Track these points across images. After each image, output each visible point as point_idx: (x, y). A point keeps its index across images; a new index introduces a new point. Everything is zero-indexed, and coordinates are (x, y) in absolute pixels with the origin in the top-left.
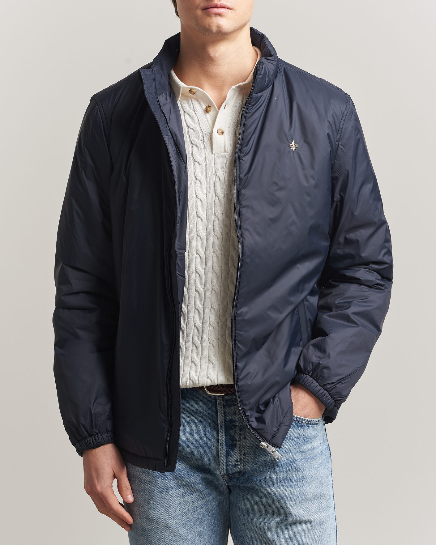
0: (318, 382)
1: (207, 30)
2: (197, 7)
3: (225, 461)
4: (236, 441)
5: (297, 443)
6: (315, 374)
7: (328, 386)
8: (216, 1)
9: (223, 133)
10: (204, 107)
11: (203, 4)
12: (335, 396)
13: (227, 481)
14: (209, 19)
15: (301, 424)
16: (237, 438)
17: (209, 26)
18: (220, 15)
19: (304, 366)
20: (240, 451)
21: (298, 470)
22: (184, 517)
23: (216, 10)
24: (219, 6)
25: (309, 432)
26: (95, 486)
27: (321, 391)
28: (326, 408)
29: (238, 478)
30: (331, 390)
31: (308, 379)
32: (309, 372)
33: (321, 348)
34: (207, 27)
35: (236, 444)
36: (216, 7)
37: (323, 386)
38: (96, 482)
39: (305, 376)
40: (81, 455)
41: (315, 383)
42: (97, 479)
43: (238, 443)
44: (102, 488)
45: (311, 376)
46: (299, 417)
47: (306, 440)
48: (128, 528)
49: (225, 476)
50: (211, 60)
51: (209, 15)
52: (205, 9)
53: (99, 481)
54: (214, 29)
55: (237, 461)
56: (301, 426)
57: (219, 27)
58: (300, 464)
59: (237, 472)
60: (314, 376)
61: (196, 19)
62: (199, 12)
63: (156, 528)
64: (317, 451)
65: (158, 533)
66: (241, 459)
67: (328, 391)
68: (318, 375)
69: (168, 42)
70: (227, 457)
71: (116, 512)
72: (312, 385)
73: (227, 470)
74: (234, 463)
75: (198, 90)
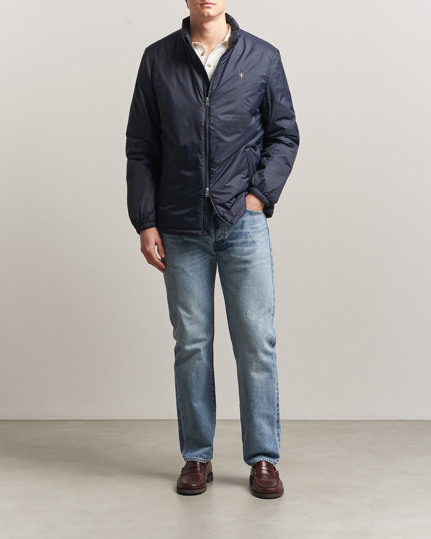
0: (261, 192)
1: (203, 15)
2: (197, 5)
3: (214, 235)
4: (219, 224)
5: (250, 224)
6: (259, 188)
7: (266, 194)
8: (207, 1)
9: (210, 66)
10: (201, 53)
11: (200, 2)
12: (270, 200)
13: (214, 247)
14: (203, 9)
15: (251, 213)
16: (220, 223)
17: (204, 13)
18: (209, 7)
19: (254, 183)
20: (222, 229)
21: (251, 237)
22: (193, 267)
23: (207, 5)
24: (208, 3)
25: (256, 217)
26: (146, 248)
27: (262, 196)
28: (265, 205)
29: (221, 244)
30: (268, 196)
31: (256, 190)
32: (257, 187)
33: (261, 175)
34: (203, 14)
35: (220, 226)
36: (207, 3)
37: (263, 194)
38: (147, 246)
39: (255, 188)
40: (139, 233)
41: (259, 192)
42: (147, 245)
43: (220, 225)
44: (149, 249)
45: (257, 189)
46: (251, 210)
47: (254, 222)
48: (163, 271)
49: (214, 244)
50: (205, 30)
51: (203, 8)
52: (201, 5)
53: (148, 246)
54: (206, 15)
55: (220, 235)
56: (252, 215)
57: (208, 13)
58: (251, 234)
59: (220, 240)
60: (259, 189)
61: (198, 10)
62: (199, 6)
63: (178, 272)
64: (261, 228)
65: (179, 275)
66: (222, 233)
67: (266, 196)
68: (261, 188)
69: (184, 20)
70: (215, 233)
71: (156, 262)
72: (258, 193)
73: (215, 239)
74: (219, 236)
75: (199, 44)
